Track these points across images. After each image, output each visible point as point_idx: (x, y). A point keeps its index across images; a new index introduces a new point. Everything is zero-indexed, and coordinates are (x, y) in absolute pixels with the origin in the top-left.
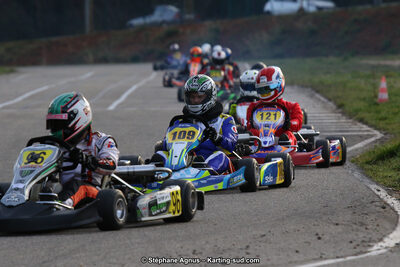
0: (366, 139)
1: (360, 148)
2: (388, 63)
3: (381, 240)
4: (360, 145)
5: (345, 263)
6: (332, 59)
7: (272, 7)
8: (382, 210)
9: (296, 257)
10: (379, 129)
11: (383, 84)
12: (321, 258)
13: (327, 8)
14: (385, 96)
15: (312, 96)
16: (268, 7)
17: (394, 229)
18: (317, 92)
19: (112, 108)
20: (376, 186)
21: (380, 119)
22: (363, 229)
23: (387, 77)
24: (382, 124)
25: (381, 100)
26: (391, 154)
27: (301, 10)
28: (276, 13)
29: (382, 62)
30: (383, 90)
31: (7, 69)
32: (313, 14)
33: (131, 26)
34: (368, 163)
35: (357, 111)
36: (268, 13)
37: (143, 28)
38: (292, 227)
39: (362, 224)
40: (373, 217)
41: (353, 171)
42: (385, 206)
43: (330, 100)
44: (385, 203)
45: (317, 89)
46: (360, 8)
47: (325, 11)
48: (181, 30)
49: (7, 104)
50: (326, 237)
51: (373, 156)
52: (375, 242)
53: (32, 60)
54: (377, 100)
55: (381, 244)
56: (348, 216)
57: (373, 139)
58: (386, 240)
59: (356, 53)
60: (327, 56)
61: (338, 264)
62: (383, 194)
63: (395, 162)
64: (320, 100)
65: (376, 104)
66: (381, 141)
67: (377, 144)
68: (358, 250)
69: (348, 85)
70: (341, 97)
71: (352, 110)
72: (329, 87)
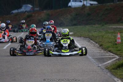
0: (112, 59)
1: (108, 64)
4: (109, 62)
6: (97, 26)
10: (117, 55)
11: (119, 36)
13: (95, 4)
14: (120, 41)
15: (89, 41)
16: (70, 4)
18: (91, 40)
19: (5, 48)
20: (117, 79)
21: (118, 51)
23: (120, 33)
24: (118, 53)
25: (118, 42)
27: (84, 5)
28: (73, 7)
29: (118, 27)
30: (119, 38)
32: (89, 6)
33: (12, 13)
34: (113, 69)
35: (108, 47)
36: (70, 6)
37: (17, 14)
41: (107, 73)
43: (97, 43)
45: (91, 38)
46: (108, 4)
47: (94, 5)
48: (33, 15)
54: (117, 43)
57: (115, 59)
59: (106, 24)
60: (95, 24)
64: (92, 43)
65: (116, 44)
66: (118, 59)
67: (117, 61)
69: (104, 36)
70: (101, 41)
71: (106, 47)
72: (96, 37)
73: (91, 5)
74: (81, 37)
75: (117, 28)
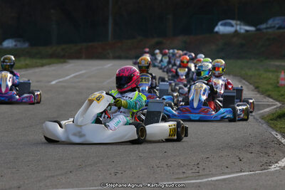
1: (265, 112)
3: (277, 162)
4: (267, 110)
5: (255, 174)
7: (219, 29)
8: (278, 146)
9: (226, 170)
10: (279, 101)
11: (283, 76)
12: (241, 171)
13: (251, 31)
15: (240, 81)
16: (216, 29)
18: (244, 79)
20: (275, 132)
21: (283, 95)
22: (266, 156)
24: (280, 98)
25: (281, 85)
27: (236, 31)
28: (221, 33)
29: (283, 64)
30: (282, 79)
31: (62, 60)
32: (243, 34)
34: (271, 120)
35: (267, 91)
36: (217, 32)
38: (225, 153)
39: (266, 153)
40: (272, 149)
41: (262, 124)
42: (280, 143)
43: (251, 84)
45: (243, 77)
48: (165, 41)
49: (61, 80)
50: (245, 160)
51: (274, 116)
52: (273, 163)
53: (77, 56)
54: (279, 85)
55: (277, 164)
56: (258, 148)
57: (273, 107)
58: (279, 162)
59: (266, 59)
60: (250, 59)
61: (250, 175)
62: (279, 137)
65: (278, 87)
66: (280, 108)
67: (278, 110)
68: (263, 167)
69: (262, 76)
70: (257, 82)
71: (263, 90)
72: (251, 76)
73: (247, 31)
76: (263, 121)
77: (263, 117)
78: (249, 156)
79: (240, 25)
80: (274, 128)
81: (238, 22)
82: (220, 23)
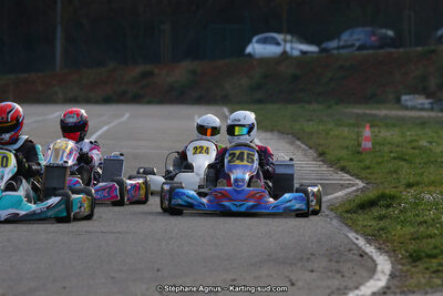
0: (347, 187)
1: (336, 198)
2: (374, 112)
3: (357, 288)
4: (340, 194)
6: (316, 106)
7: (254, 49)
8: (360, 258)
10: (358, 177)
11: (367, 133)
13: (312, 52)
15: (292, 143)
16: (249, 49)
17: (371, 277)
18: (298, 139)
20: (354, 234)
21: (362, 168)
22: (339, 276)
23: (371, 126)
24: (363, 174)
25: (364, 149)
26: (372, 203)
27: (285, 53)
28: (257, 56)
29: (368, 112)
30: (367, 139)
32: (297, 58)
34: (347, 212)
35: (339, 159)
36: (250, 55)
38: (265, 272)
39: (338, 272)
40: (349, 265)
41: (331, 219)
42: (363, 254)
43: (311, 148)
44: (363, 251)
45: (297, 136)
48: (156, 71)
50: (300, 284)
51: (353, 205)
52: (351, 289)
54: (361, 150)
55: (357, 292)
56: (324, 263)
57: (354, 188)
58: (362, 288)
59: (337, 104)
60: (310, 103)
62: (361, 242)
63: (376, 211)
64: (300, 147)
65: (359, 153)
66: (362, 190)
67: (359, 194)
69: (332, 133)
70: (322, 145)
71: (333, 158)
72: (312, 134)
73: (304, 53)
74: (272, 131)
75: (365, 114)
76: (332, 214)
77: (332, 208)
78: (308, 276)
79: (291, 42)
80: (352, 226)
81: (289, 37)
82: (255, 39)
